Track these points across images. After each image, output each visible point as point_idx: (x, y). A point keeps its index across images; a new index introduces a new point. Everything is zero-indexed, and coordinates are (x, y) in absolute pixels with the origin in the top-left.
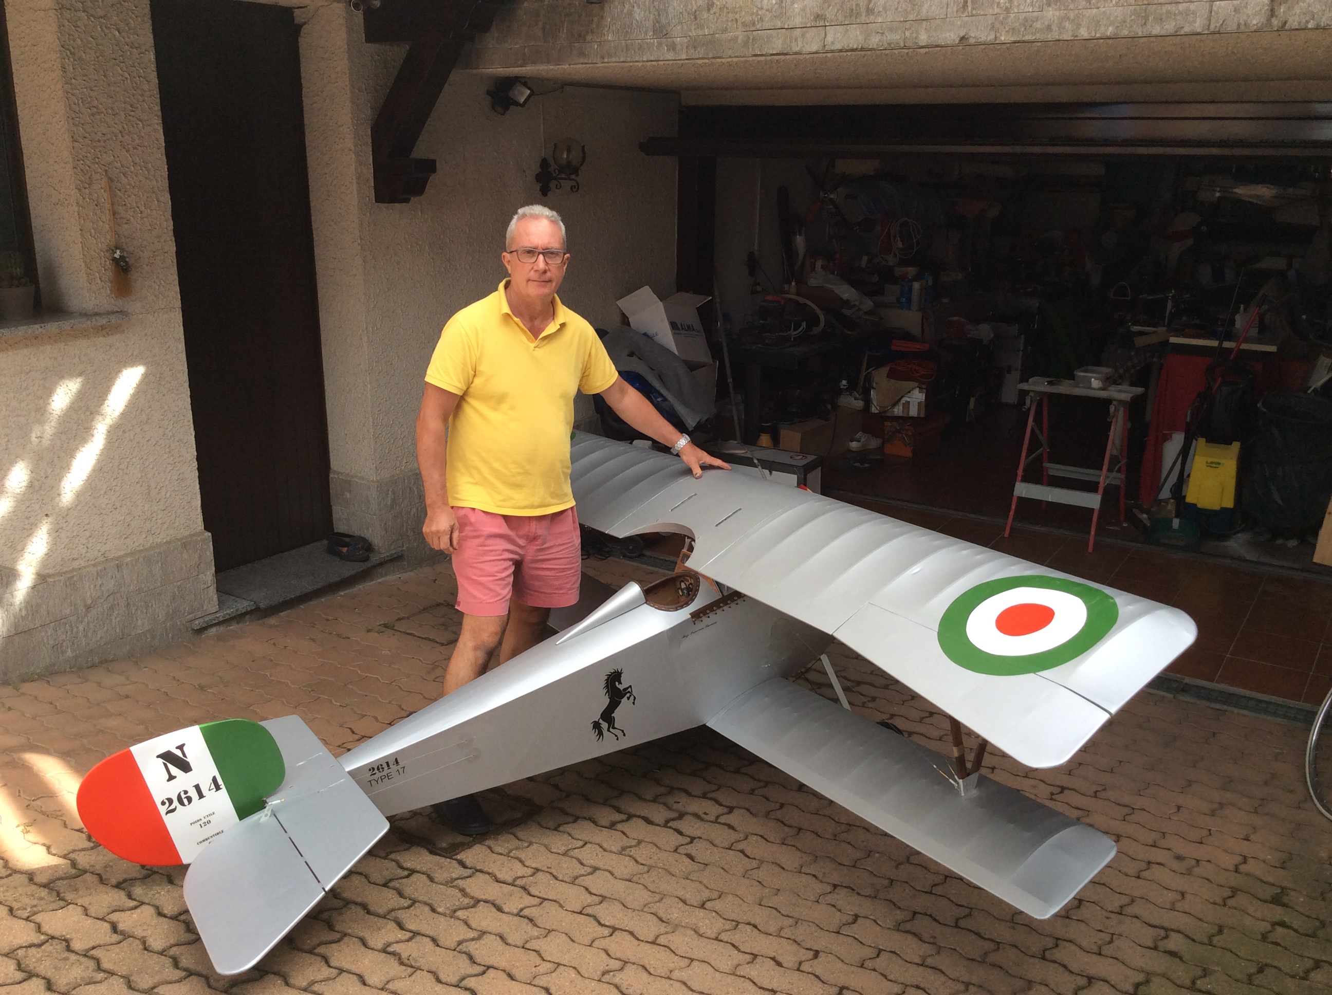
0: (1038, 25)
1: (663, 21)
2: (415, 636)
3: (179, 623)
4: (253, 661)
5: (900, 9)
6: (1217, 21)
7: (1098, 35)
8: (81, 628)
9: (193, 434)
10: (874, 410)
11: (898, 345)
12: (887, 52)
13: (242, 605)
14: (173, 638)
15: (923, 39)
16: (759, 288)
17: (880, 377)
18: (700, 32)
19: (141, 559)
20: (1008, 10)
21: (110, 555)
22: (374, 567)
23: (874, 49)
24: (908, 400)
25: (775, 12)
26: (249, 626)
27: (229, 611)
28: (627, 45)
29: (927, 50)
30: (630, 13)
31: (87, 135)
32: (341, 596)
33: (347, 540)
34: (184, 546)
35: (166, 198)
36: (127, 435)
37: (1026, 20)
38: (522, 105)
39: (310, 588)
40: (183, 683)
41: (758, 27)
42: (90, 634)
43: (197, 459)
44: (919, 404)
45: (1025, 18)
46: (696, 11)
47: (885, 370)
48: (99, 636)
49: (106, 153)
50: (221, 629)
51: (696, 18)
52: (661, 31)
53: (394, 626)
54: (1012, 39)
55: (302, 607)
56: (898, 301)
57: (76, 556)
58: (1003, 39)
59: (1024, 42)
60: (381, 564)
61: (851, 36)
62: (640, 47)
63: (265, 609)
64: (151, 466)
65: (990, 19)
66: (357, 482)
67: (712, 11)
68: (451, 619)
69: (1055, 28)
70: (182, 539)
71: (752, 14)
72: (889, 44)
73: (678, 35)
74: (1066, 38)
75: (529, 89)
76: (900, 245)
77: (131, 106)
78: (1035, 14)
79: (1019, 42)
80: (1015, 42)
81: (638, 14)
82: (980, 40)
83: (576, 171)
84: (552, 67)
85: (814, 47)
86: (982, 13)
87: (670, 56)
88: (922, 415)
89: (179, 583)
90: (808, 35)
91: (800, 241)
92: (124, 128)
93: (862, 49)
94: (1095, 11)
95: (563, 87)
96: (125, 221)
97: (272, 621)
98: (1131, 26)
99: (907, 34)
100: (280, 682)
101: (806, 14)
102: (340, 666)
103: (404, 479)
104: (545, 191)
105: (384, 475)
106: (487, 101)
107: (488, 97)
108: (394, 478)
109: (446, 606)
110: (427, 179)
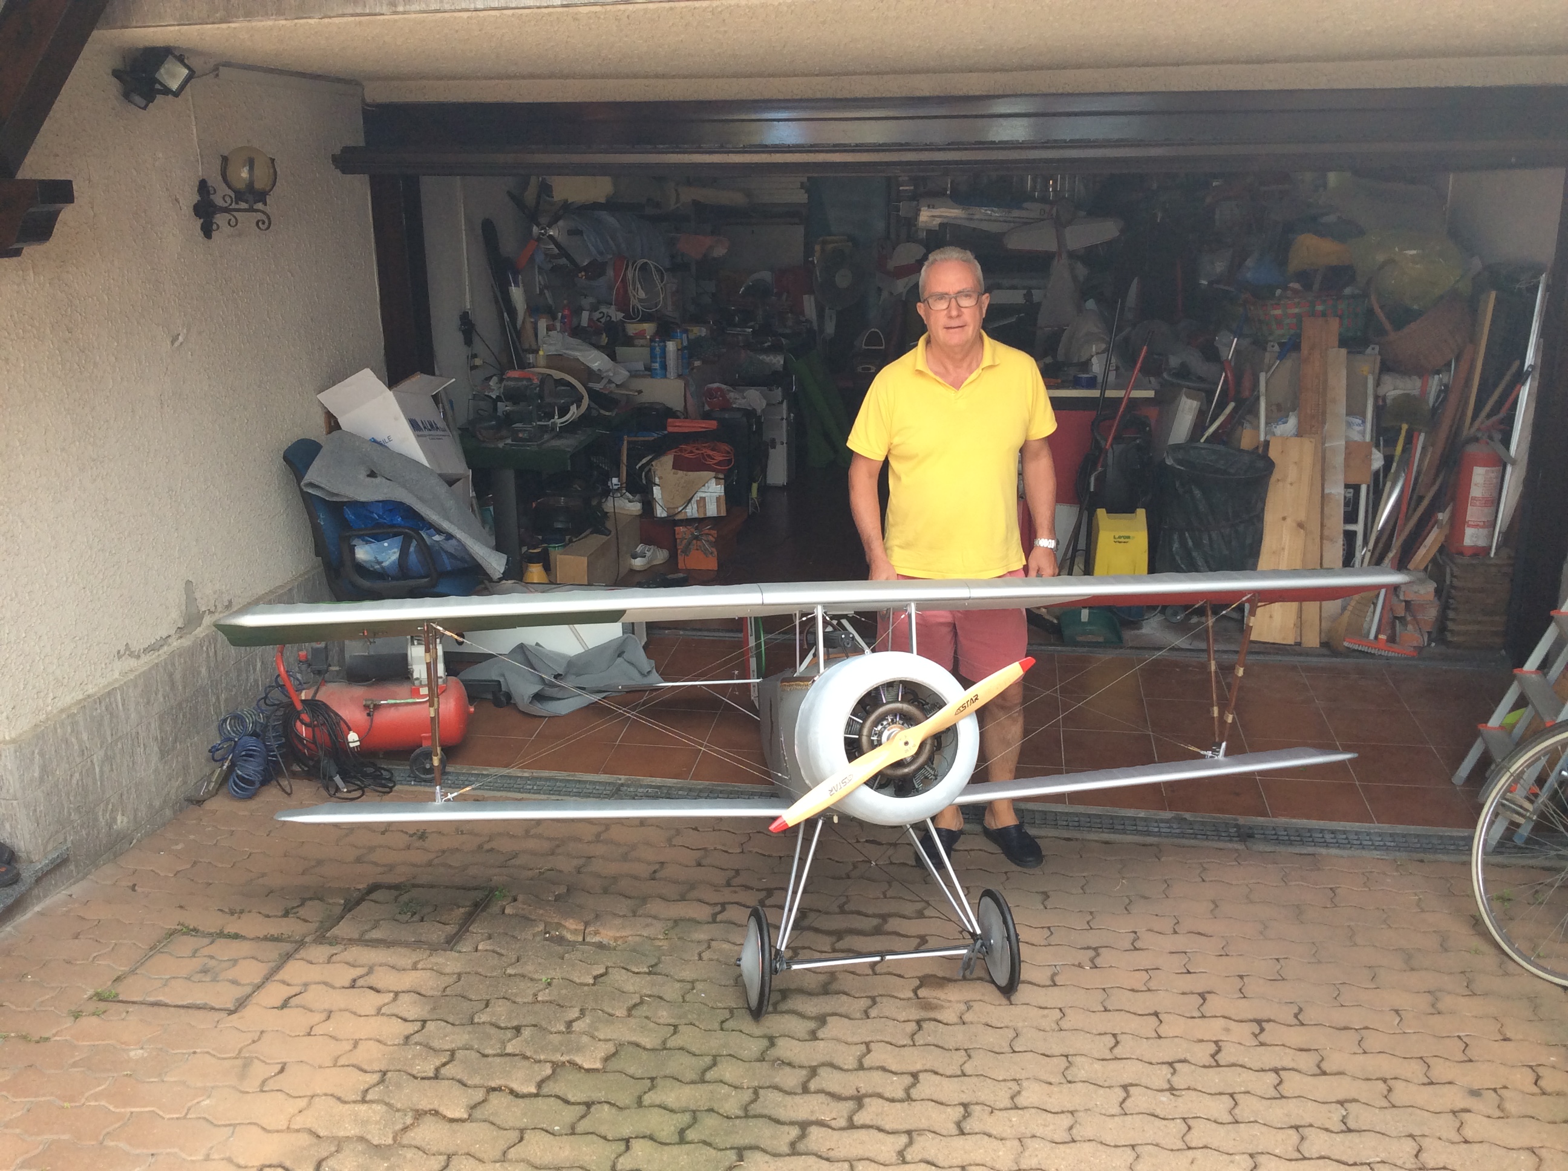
2: (166, 1005)
10: (660, 512)
11: (675, 426)
16: (478, 362)
17: (663, 468)
22: (29, 888)
24: (703, 495)
38: (176, 94)
44: (718, 499)
47: (668, 460)
53: (117, 995)
56: (648, 368)
60: (38, 881)
68: (212, 957)
75: (187, 66)
76: (642, 294)
83: (261, 196)
88: (723, 513)
91: (517, 294)
95: (217, 69)
102: (66, 1104)
103: (55, 729)
104: (207, 231)
105: (24, 725)
106: (114, 87)
107: (114, 80)
108: (39, 730)
109: (184, 934)
110: (58, 213)
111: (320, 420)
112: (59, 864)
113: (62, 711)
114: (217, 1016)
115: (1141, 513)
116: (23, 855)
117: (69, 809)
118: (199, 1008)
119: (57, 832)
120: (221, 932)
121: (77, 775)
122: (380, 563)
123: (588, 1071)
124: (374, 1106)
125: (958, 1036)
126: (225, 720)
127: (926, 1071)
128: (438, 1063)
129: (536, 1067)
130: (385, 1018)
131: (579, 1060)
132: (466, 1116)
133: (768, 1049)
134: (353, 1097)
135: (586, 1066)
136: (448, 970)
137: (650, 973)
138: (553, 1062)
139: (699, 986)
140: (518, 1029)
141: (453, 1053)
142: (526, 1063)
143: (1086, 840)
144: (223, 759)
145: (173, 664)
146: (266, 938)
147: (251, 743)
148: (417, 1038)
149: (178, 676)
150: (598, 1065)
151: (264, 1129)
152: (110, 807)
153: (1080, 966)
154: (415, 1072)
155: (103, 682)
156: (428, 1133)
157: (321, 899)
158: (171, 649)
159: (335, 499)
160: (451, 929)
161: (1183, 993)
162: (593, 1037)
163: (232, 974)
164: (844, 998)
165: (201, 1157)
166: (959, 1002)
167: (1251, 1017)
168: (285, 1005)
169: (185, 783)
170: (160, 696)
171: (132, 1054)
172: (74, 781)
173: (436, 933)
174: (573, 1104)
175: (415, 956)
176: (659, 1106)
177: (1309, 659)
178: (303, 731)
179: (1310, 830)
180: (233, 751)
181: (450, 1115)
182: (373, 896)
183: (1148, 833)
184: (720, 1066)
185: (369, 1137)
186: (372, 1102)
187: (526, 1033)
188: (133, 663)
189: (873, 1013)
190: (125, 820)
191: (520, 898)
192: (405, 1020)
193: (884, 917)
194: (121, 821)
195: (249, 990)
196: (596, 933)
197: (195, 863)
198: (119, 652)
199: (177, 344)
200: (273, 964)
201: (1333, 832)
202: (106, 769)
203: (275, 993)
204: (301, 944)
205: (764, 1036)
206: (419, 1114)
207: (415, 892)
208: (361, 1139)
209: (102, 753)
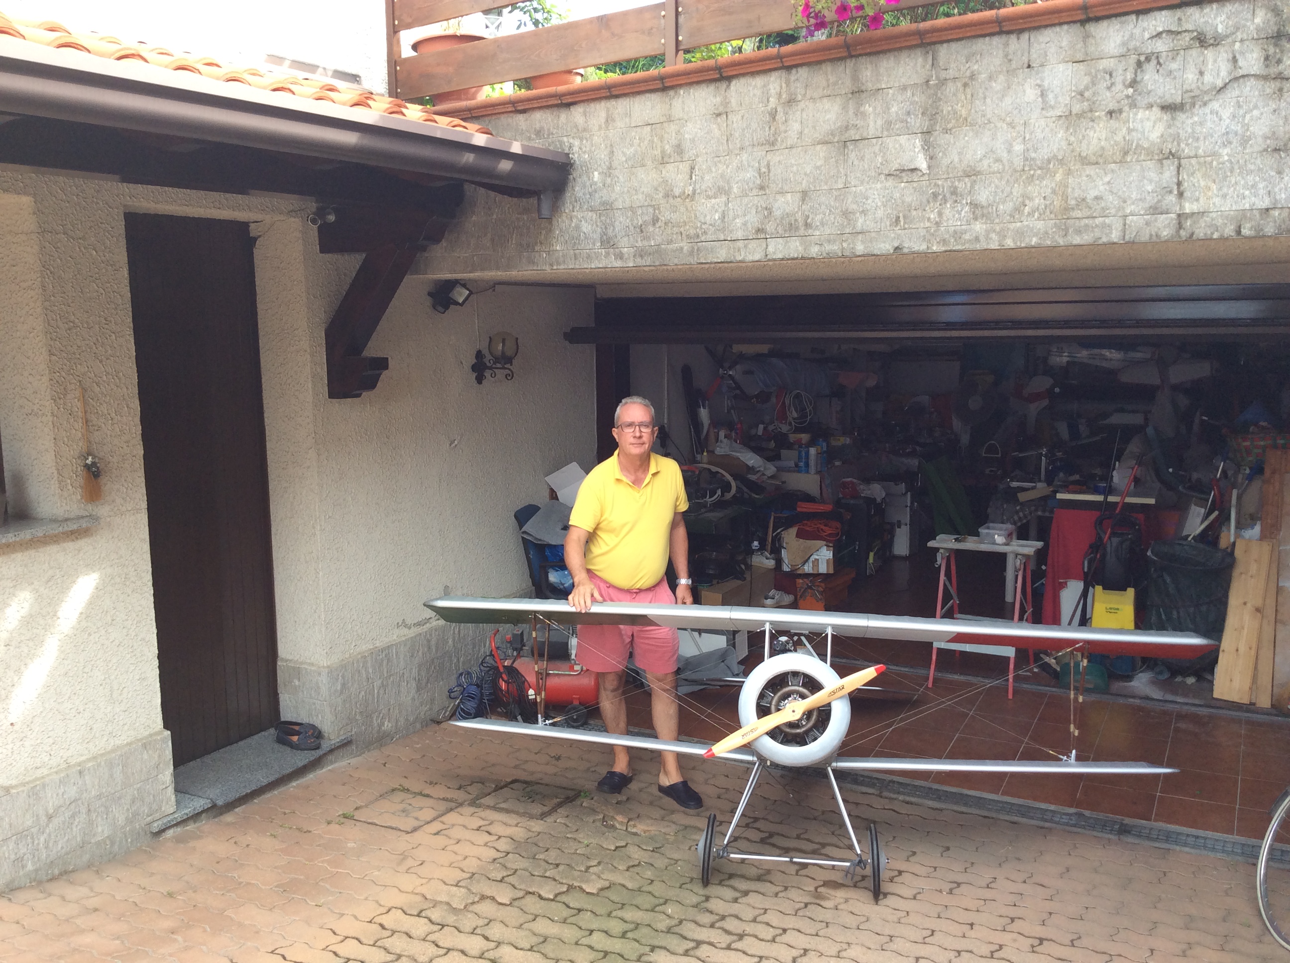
0: (967, 237)
1: (610, 232)
2: (377, 825)
3: (138, 827)
4: (218, 863)
5: (836, 224)
6: (1131, 234)
7: (1023, 245)
8: (42, 839)
9: (155, 631)
10: (786, 568)
11: (804, 507)
12: (826, 260)
13: (200, 804)
14: (132, 841)
15: (860, 248)
17: (790, 536)
18: (646, 243)
19: (103, 763)
20: (938, 224)
21: (73, 761)
22: (325, 754)
23: (814, 258)
24: (817, 557)
25: (718, 226)
26: (205, 824)
27: (187, 811)
28: (575, 255)
29: (863, 258)
30: (578, 228)
31: (63, 349)
32: (294, 787)
33: (297, 728)
34: (145, 746)
35: (136, 404)
36: (92, 638)
37: (955, 232)
38: (461, 305)
39: (265, 782)
40: (150, 891)
41: (703, 239)
42: (51, 845)
43: (158, 658)
44: (828, 561)
45: (955, 231)
46: (641, 225)
47: (793, 531)
48: (60, 846)
49: (80, 364)
50: (179, 830)
51: (642, 231)
52: (608, 242)
53: (353, 816)
54: (944, 249)
55: (255, 801)
56: (797, 465)
57: (39, 765)
58: (934, 248)
59: (955, 251)
60: (331, 751)
61: (792, 247)
62: (589, 257)
63: (222, 807)
64: (114, 667)
65: (923, 232)
66: (306, 669)
67: (657, 225)
68: (410, 805)
69: (982, 238)
70: (141, 739)
71: (697, 228)
72: (828, 254)
73: (625, 246)
74: (993, 247)
75: (468, 289)
76: (795, 415)
77: (105, 319)
78: (963, 227)
79: (950, 251)
80: (946, 251)
81: (586, 227)
82: (913, 250)
83: (510, 360)
84: (500, 273)
85: (757, 257)
86: (914, 227)
87: (618, 264)
88: (831, 571)
89: (138, 786)
90: (750, 246)
91: (704, 414)
92: (97, 339)
93: (803, 258)
94: (1019, 224)
95: (495, 286)
96: (96, 428)
97: (229, 818)
98: (1053, 237)
99: (845, 245)
100: (249, 884)
101: (747, 228)
102: (307, 863)
103: (353, 663)
104: (480, 380)
105: (334, 660)
106: (428, 301)
107: (429, 298)
108: (344, 663)
109: (402, 791)
110: (380, 375)
111: (547, 494)
112: (346, 744)
113: (359, 653)
114: (399, 833)
115: (1131, 592)
116: (326, 735)
117: (356, 712)
118: (392, 828)
119: (347, 725)
120: (421, 793)
121: (363, 693)
122: (563, 584)
123: (588, 893)
124: (461, 889)
125: (828, 915)
126: (461, 674)
127: (794, 929)
128: (505, 874)
129: (559, 886)
130: (488, 848)
131: (584, 887)
132: (508, 903)
133: (703, 902)
134: (452, 883)
135: (587, 891)
136: (534, 830)
137: (653, 851)
138: (569, 885)
139: (679, 863)
140: (557, 865)
141: (516, 870)
142: (554, 883)
143: (999, 819)
144: (456, 698)
145: (431, 635)
146: (444, 799)
147: (473, 690)
148: (501, 860)
149: (433, 643)
150: (595, 891)
151: (400, 890)
152: (381, 715)
153: (941, 891)
154: (490, 877)
155: (387, 640)
156: (486, 908)
157: (483, 784)
158: (431, 626)
159: (539, 542)
160: (546, 809)
161: (1001, 916)
162: (599, 877)
163: (415, 814)
164: (769, 884)
165: (362, 898)
166: (842, 898)
167: (1038, 936)
168: (437, 834)
169: (431, 709)
170: (420, 653)
171: (349, 845)
172: (361, 696)
173: (537, 809)
174: (572, 908)
175: (519, 820)
176: (620, 918)
177: (1255, 716)
178: (503, 686)
179: (1179, 834)
180: (462, 694)
181: (500, 901)
182: (511, 786)
183: (1051, 821)
184: (667, 905)
185: (452, 903)
186: (460, 886)
187: (561, 868)
188: (405, 631)
189: (780, 895)
190: (390, 725)
191: (595, 798)
192: (498, 851)
193: (824, 845)
194: (387, 726)
195: (422, 823)
196: (634, 826)
197: (424, 756)
198: (398, 623)
199: (454, 445)
200: (441, 813)
201: (1197, 837)
202: (382, 692)
203: (436, 826)
204: (461, 805)
205: (705, 896)
206: (483, 898)
207: (535, 787)
208: (448, 904)
209: (380, 682)
